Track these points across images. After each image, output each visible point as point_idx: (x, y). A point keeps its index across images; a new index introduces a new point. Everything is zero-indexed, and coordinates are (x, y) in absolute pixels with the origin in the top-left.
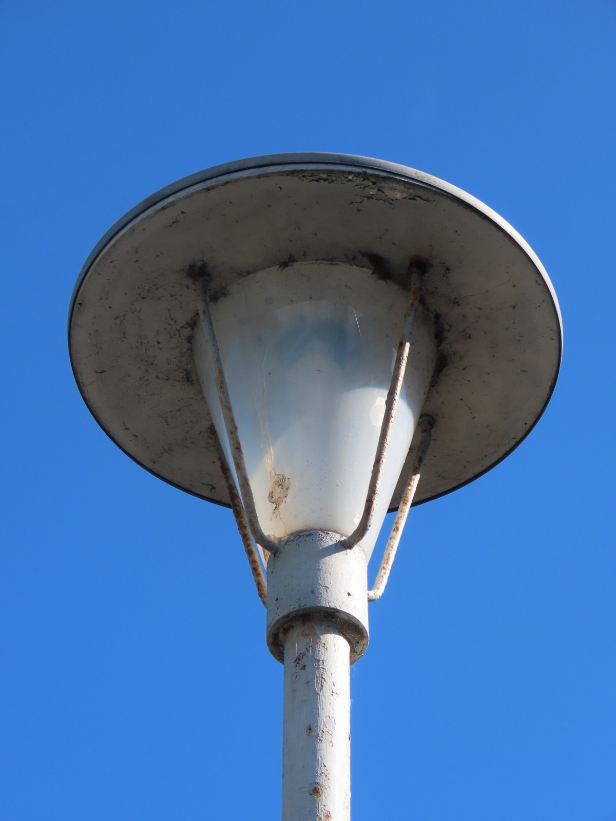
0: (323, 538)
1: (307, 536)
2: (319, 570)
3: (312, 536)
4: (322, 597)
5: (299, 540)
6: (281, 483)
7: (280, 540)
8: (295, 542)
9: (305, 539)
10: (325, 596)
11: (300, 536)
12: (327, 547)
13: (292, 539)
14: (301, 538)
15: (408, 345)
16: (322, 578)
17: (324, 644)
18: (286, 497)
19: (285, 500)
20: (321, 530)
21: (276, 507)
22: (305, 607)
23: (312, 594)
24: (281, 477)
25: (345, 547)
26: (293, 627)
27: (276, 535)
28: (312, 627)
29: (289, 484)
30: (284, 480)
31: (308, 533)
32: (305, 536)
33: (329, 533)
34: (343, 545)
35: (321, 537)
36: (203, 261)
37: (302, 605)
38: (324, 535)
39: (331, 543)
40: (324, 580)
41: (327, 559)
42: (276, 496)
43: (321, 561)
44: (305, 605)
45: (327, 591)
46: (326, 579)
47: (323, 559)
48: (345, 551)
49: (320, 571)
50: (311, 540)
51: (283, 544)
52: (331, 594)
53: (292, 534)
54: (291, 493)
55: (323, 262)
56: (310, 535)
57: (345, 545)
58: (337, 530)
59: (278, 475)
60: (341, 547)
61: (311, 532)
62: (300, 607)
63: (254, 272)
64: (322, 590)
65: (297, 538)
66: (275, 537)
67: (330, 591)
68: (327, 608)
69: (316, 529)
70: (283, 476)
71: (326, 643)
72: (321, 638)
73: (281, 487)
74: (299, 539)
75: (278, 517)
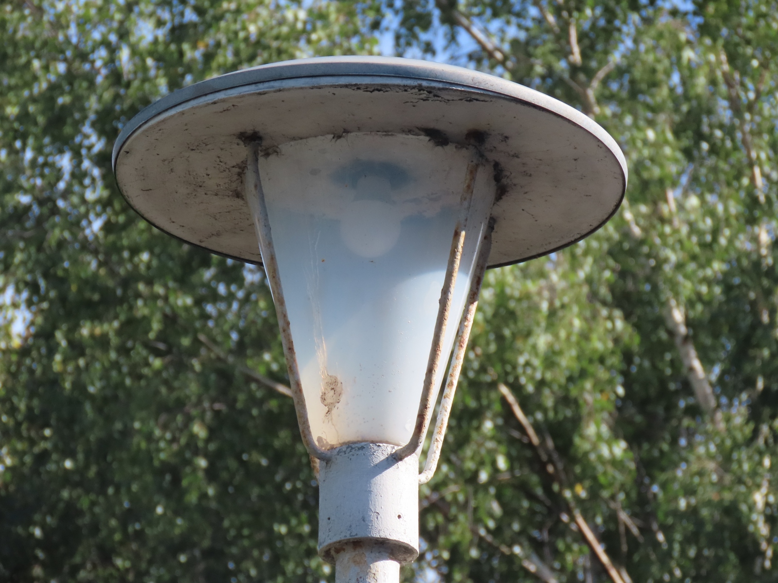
0: (375, 452)
1: (359, 449)
2: (370, 492)
3: (364, 450)
4: (372, 525)
5: (351, 453)
6: (333, 385)
7: (332, 448)
8: (347, 455)
9: (357, 453)
10: (376, 525)
11: (352, 448)
12: (379, 463)
13: (344, 450)
14: (353, 450)
15: (463, 233)
16: (373, 503)
17: (374, 574)
18: (338, 402)
19: (337, 405)
20: (373, 442)
21: (328, 411)
22: (356, 537)
23: (363, 522)
24: (333, 380)
25: (396, 460)
26: (344, 550)
27: (328, 441)
28: (363, 553)
29: (342, 389)
30: (336, 383)
31: (359, 445)
32: (357, 449)
33: (381, 445)
34: (395, 458)
35: (373, 451)
36: (254, 130)
37: (353, 534)
38: (375, 448)
39: (382, 458)
40: (375, 505)
41: (378, 477)
42: (329, 401)
43: (372, 481)
44: (356, 535)
45: (377, 518)
46: (377, 503)
47: (374, 479)
48: (396, 465)
49: (371, 494)
50: (363, 455)
51: (335, 452)
52: (382, 520)
53: (344, 443)
54: (343, 399)
55: (378, 133)
56: (362, 448)
57: (396, 458)
58: (389, 441)
59: (331, 377)
60: (392, 460)
61: (363, 444)
62: (351, 536)
63: (307, 138)
64: (373, 516)
65: (349, 450)
66: (327, 442)
67: (381, 517)
68: (378, 538)
69: (367, 441)
70: (336, 379)
71: (376, 573)
72: (372, 567)
73: (333, 391)
74: (351, 451)
75: (330, 422)
